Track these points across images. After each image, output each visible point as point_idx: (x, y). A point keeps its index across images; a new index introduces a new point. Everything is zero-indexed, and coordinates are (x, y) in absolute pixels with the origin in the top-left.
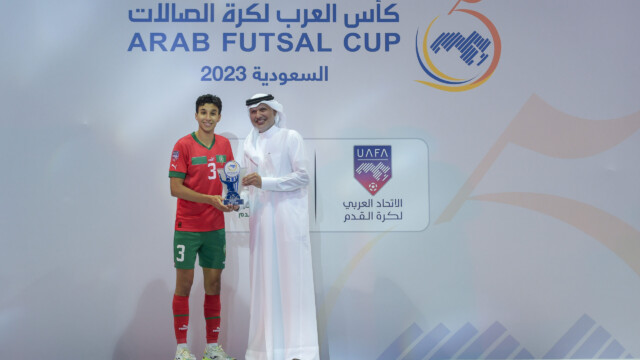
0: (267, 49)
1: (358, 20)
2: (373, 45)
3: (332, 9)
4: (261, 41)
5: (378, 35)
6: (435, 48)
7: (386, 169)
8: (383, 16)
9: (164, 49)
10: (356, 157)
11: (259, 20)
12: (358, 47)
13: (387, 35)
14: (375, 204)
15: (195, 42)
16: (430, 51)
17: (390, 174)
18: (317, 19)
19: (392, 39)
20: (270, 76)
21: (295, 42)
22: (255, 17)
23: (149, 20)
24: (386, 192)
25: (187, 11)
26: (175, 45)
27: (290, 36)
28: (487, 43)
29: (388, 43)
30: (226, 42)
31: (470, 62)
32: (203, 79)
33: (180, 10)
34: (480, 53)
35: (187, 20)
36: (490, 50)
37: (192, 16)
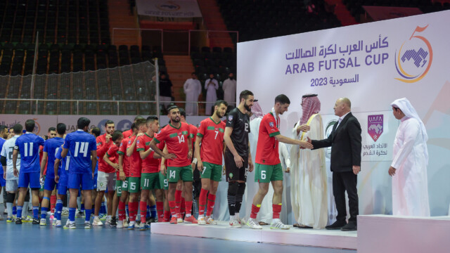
0: (335, 68)
1: (372, 48)
2: (377, 61)
3: (361, 43)
4: (333, 63)
5: (379, 55)
6: (403, 60)
7: (381, 128)
8: (382, 45)
9: (298, 72)
10: (369, 122)
11: (333, 53)
12: (371, 63)
13: (383, 54)
14: (376, 146)
15: (309, 67)
16: (401, 61)
17: (382, 129)
18: (355, 50)
19: (385, 56)
20: (336, 82)
21: (346, 62)
22: (331, 52)
23: (292, 58)
24: (380, 140)
25: (307, 52)
26: (302, 70)
27: (344, 60)
28: (427, 53)
29: (383, 59)
30: (320, 66)
31: (418, 66)
32: (312, 85)
33: (304, 52)
34: (423, 60)
35: (307, 56)
36: (427, 58)
37: (308, 54)
